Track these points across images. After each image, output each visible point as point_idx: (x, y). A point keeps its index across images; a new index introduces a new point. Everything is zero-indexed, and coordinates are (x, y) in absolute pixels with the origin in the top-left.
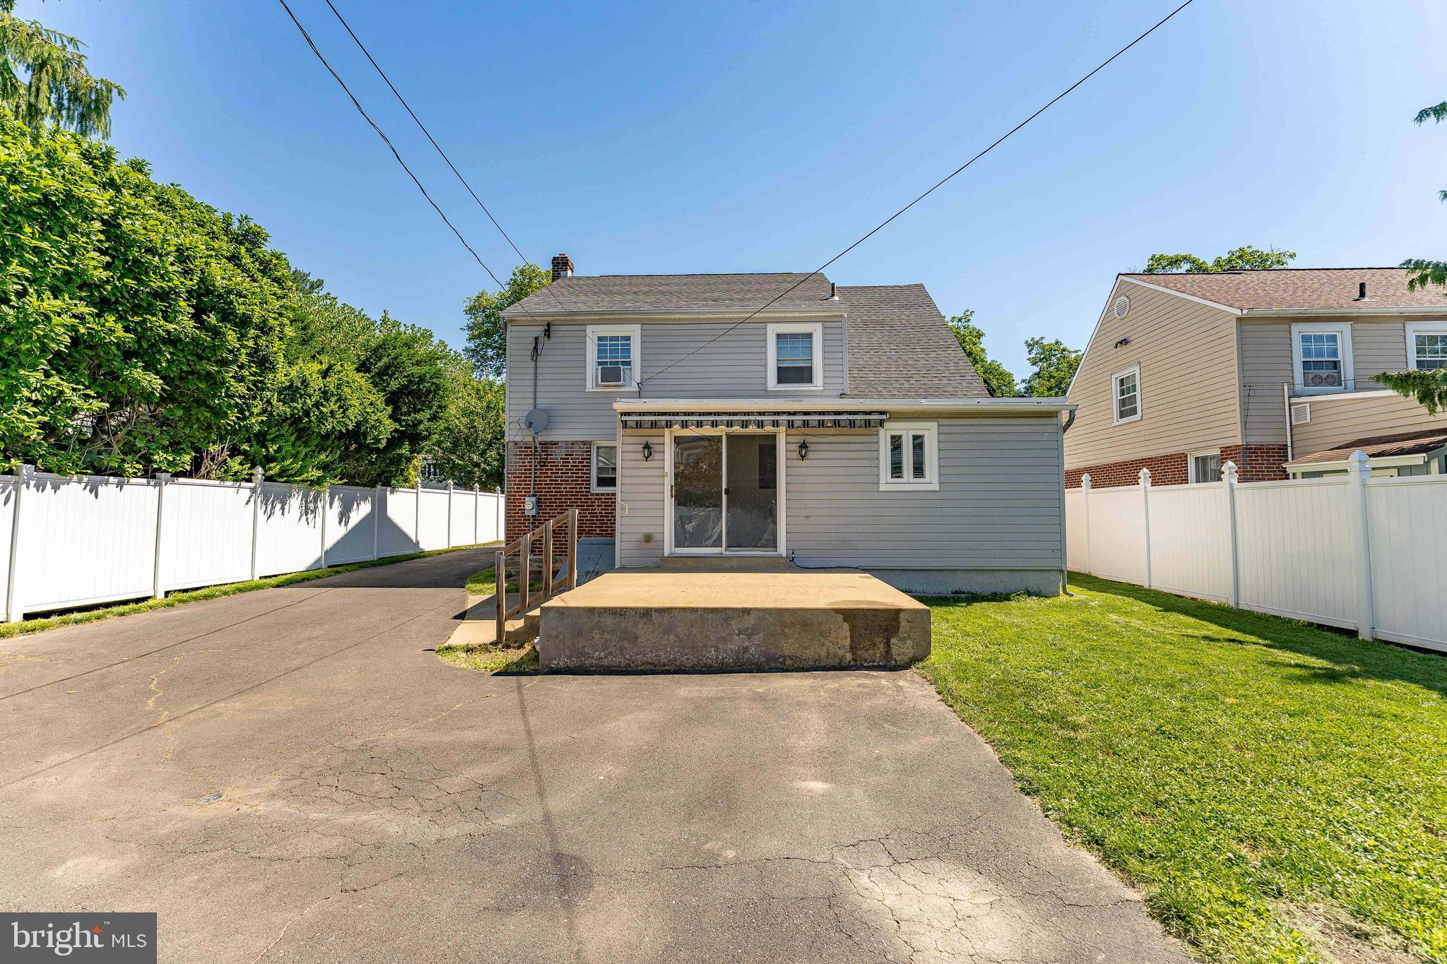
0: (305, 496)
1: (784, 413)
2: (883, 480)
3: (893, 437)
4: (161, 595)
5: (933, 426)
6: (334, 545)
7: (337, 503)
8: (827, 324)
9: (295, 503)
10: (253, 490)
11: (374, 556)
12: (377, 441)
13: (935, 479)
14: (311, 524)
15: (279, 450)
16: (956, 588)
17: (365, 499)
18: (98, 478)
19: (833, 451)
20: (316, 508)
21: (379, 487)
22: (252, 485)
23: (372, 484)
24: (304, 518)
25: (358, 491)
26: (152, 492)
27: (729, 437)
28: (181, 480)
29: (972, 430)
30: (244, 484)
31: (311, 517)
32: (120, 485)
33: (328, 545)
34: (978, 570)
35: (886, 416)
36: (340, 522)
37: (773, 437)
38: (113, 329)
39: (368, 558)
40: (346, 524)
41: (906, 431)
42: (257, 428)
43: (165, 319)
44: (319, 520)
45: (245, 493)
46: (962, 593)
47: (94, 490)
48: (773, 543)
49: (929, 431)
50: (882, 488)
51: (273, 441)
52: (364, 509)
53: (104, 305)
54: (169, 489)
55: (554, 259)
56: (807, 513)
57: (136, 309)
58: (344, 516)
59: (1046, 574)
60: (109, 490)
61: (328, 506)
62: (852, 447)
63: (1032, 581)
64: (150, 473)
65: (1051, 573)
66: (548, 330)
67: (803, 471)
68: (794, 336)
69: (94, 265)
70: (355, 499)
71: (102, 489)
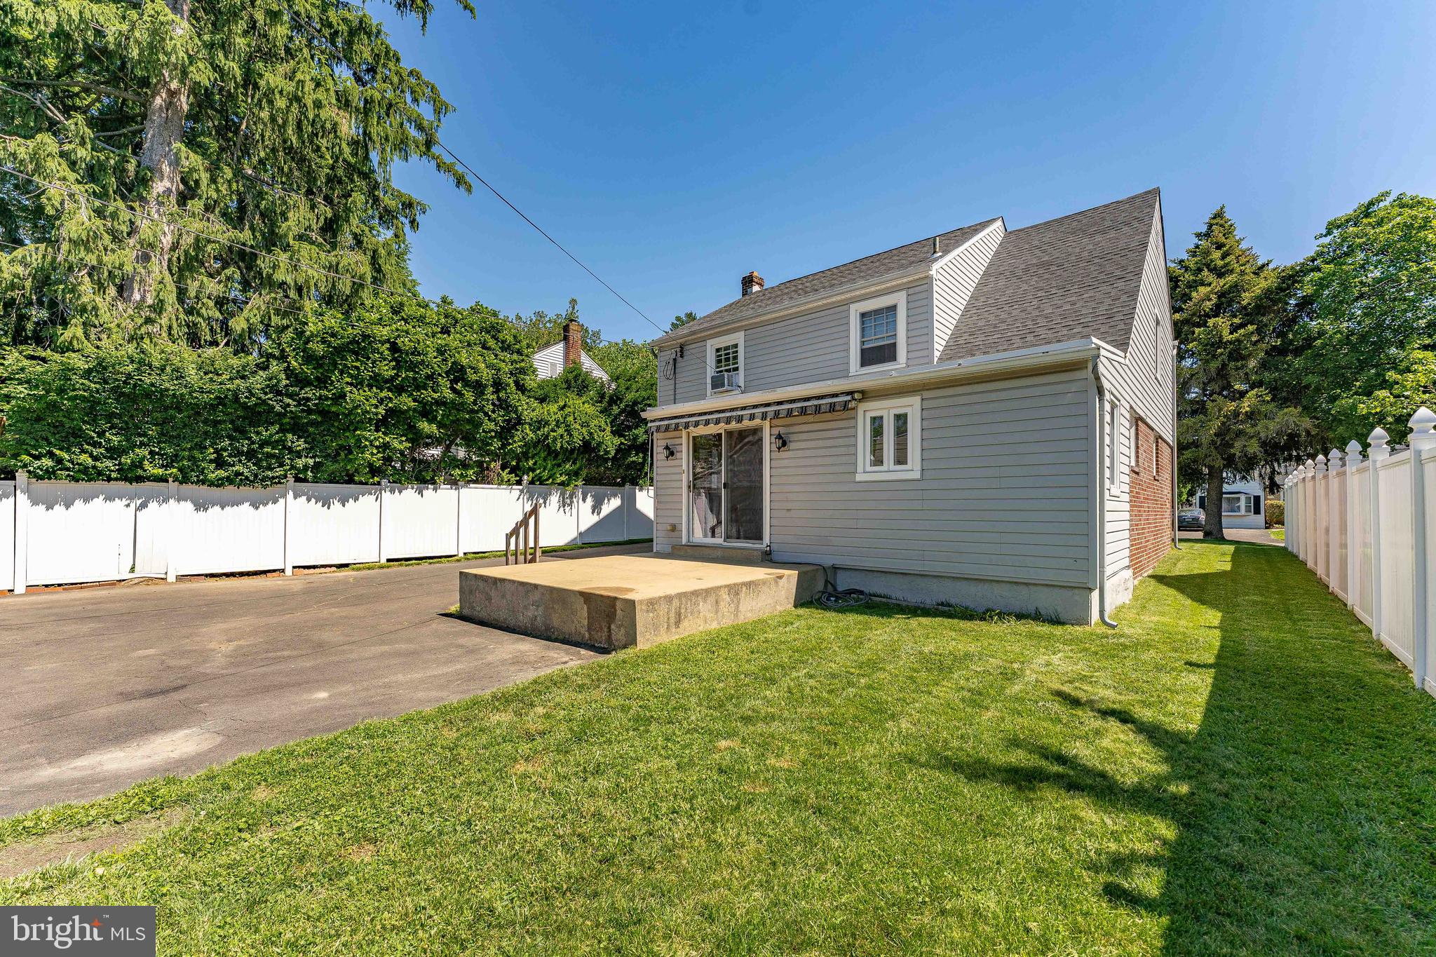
0: (563, 494)
1: (761, 405)
2: (860, 469)
3: (874, 419)
4: (461, 555)
5: (916, 401)
6: (589, 529)
7: (589, 500)
8: (911, 291)
9: (554, 499)
10: (522, 491)
11: (626, 538)
12: (607, 452)
13: (918, 467)
14: (569, 514)
15: (535, 464)
16: (942, 599)
17: (615, 496)
18: (422, 486)
19: (811, 440)
20: (572, 502)
21: (627, 486)
22: (521, 487)
23: (622, 485)
24: (562, 509)
25: (609, 490)
26: (454, 493)
27: (730, 434)
28: (472, 485)
29: (962, 400)
30: (514, 487)
31: (567, 509)
32: (435, 489)
33: (583, 528)
34: (971, 579)
35: (865, 395)
36: (593, 513)
37: (756, 431)
38: (406, 402)
39: (620, 539)
40: (598, 514)
41: (887, 409)
42: (519, 450)
43: (434, 391)
44: (574, 511)
45: (516, 493)
46: (949, 605)
47: (421, 493)
48: (759, 537)
49: (912, 406)
50: (859, 478)
51: (533, 458)
52: (615, 503)
53: (400, 390)
54: (464, 491)
55: (744, 278)
56: (789, 506)
57: (418, 388)
58: (596, 508)
59: (1069, 593)
60: (429, 492)
61: (581, 501)
62: (829, 434)
63: (1045, 601)
64: (454, 483)
65: (1076, 591)
66: (682, 351)
67: (785, 463)
68: (877, 312)
69: (387, 370)
70: (605, 495)
71: (425, 492)
